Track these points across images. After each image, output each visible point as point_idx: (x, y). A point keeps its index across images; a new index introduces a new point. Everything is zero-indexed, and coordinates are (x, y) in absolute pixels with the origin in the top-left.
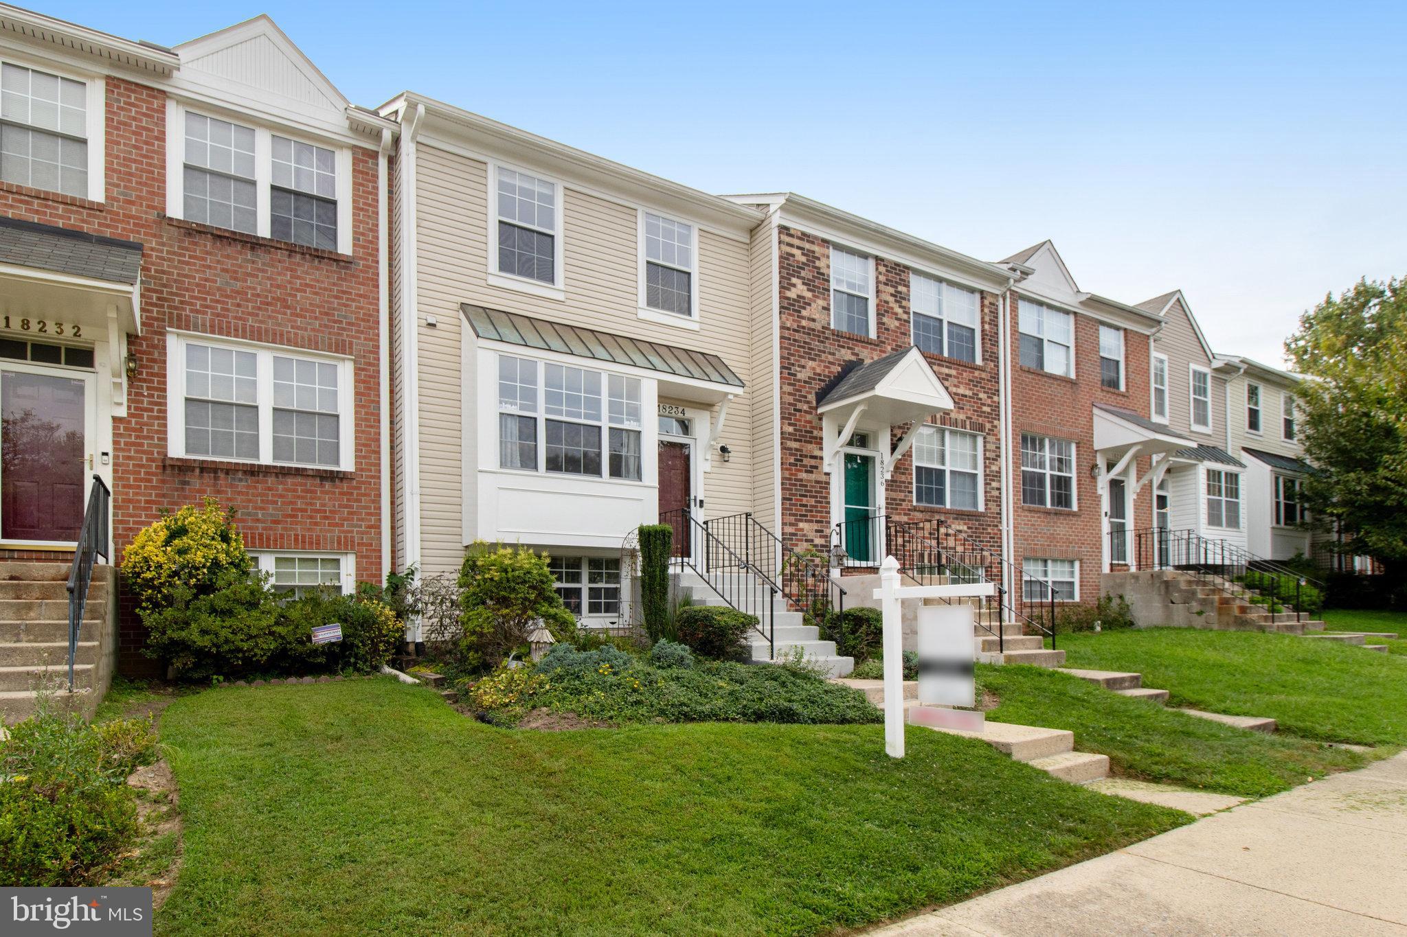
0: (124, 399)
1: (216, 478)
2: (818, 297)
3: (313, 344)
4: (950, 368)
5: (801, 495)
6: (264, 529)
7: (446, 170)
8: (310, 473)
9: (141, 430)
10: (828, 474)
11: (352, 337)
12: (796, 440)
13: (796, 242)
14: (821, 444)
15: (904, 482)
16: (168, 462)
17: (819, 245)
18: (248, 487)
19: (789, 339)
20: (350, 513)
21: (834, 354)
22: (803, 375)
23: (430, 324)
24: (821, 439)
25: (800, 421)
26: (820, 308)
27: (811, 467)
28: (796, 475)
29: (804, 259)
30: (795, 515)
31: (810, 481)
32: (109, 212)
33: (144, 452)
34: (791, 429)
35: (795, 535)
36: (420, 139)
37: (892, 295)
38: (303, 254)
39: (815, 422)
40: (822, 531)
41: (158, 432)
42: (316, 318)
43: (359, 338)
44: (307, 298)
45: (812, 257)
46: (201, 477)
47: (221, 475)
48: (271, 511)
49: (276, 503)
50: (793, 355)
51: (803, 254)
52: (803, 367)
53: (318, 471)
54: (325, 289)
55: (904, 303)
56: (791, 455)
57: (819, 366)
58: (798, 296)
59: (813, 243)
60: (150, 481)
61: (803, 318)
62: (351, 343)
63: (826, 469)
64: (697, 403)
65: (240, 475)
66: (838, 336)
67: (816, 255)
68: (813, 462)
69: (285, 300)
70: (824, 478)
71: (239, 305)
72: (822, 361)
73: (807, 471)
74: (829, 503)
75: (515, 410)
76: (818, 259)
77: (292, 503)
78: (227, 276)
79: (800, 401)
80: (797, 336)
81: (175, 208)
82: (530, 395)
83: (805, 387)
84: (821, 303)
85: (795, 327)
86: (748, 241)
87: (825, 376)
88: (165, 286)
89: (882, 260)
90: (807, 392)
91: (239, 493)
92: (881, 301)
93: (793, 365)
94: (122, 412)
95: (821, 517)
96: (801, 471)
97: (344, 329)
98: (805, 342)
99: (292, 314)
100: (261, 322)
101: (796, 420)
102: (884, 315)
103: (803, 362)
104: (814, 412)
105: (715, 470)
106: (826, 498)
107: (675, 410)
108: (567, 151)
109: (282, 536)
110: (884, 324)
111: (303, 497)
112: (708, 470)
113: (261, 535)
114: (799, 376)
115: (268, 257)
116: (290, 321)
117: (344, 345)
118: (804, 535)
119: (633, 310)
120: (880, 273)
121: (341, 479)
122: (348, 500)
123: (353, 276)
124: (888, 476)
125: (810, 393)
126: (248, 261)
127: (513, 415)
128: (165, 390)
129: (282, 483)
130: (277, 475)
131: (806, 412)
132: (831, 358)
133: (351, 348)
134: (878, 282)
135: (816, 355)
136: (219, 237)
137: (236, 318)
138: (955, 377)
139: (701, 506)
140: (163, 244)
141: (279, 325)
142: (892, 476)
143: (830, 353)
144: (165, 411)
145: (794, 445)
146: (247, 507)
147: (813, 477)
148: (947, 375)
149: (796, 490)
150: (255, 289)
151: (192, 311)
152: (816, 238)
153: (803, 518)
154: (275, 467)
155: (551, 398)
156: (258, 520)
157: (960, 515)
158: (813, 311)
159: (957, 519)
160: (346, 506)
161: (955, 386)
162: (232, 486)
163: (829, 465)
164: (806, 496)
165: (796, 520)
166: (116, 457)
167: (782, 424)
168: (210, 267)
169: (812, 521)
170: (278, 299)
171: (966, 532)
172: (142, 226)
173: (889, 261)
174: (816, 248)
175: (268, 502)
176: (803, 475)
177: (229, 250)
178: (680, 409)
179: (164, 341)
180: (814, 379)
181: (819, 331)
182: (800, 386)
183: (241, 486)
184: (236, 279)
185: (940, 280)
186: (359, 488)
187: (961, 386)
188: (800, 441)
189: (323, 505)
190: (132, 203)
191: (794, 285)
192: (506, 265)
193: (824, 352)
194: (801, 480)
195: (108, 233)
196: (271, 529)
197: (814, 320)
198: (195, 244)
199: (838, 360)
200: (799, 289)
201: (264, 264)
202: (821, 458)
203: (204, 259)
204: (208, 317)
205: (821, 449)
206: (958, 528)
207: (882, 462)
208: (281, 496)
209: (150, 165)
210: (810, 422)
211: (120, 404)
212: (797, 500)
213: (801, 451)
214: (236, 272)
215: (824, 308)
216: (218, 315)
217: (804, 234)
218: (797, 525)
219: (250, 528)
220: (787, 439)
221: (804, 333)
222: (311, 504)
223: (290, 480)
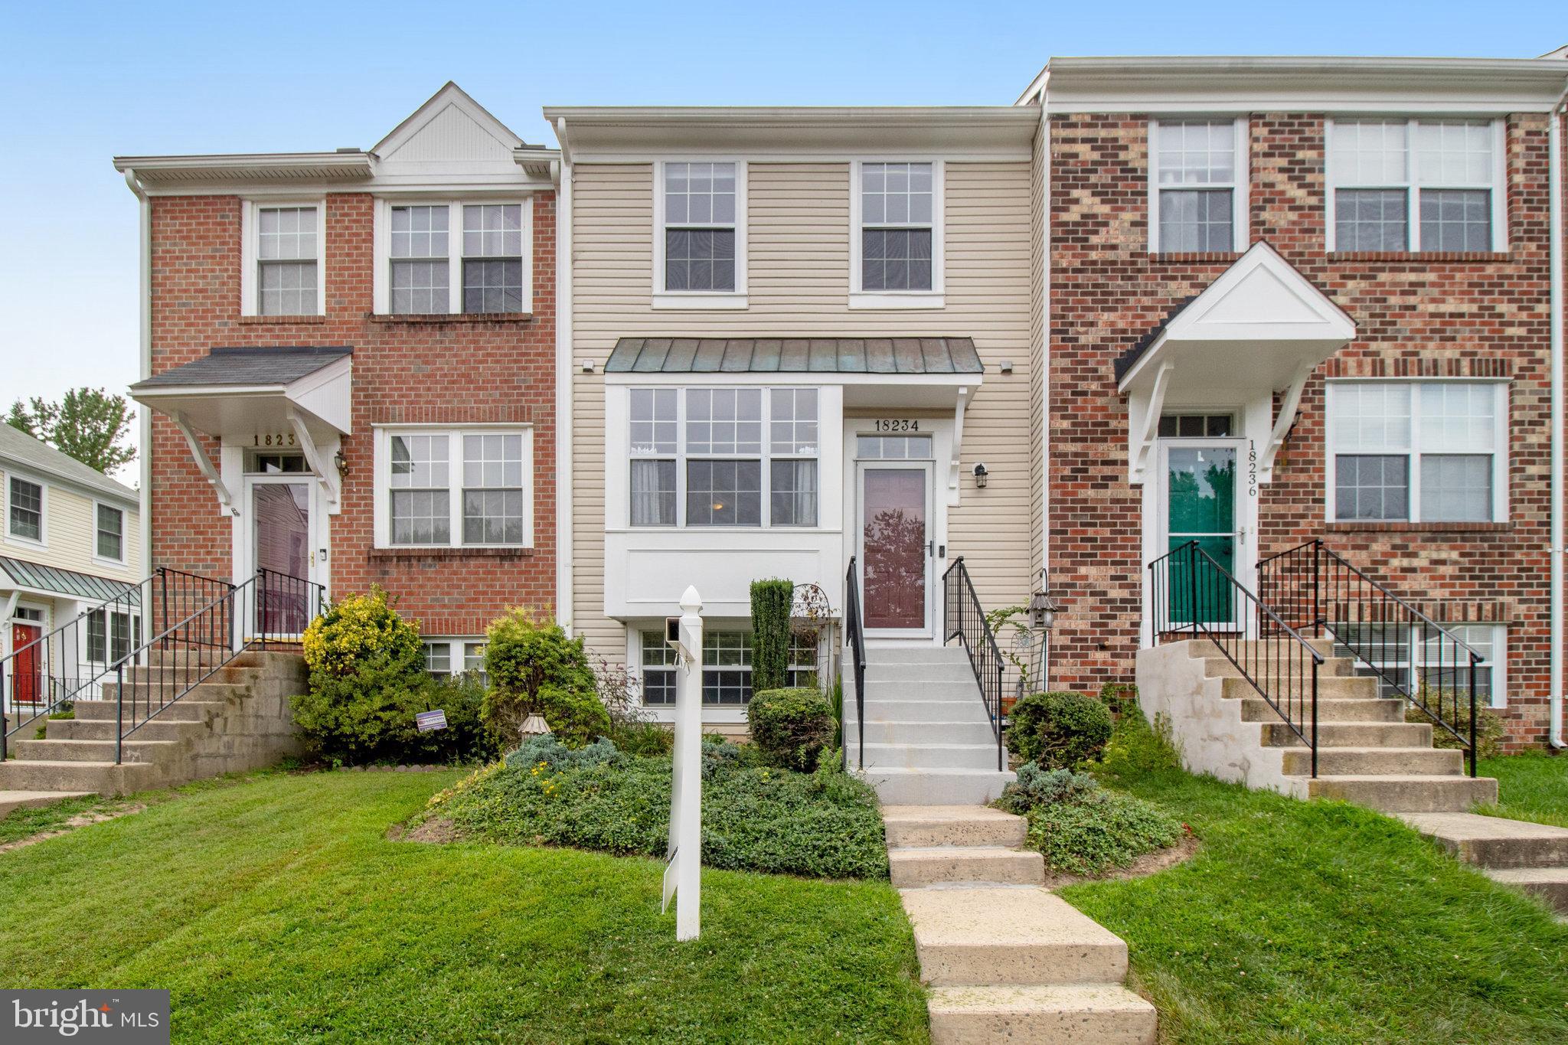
0: (338, 498)
1: (410, 566)
2: (1122, 209)
3: (494, 416)
4: (1423, 270)
5: (1082, 524)
6: (450, 614)
7: (607, 186)
8: (490, 553)
9: (351, 525)
10: (1138, 487)
11: (531, 401)
12: (1074, 440)
13: (1081, 133)
14: (1125, 440)
15: (1305, 485)
16: (372, 554)
17: (1125, 126)
18: (436, 572)
19: (1066, 286)
20: (528, 593)
21: (1153, 293)
22: (1089, 338)
23: (586, 370)
24: (1125, 432)
25: (1083, 409)
26: (1127, 225)
27: (1104, 478)
28: (1074, 493)
29: (1096, 156)
30: (1070, 555)
31: (1102, 501)
32: (329, 323)
33: (354, 546)
34: (1066, 424)
35: (1073, 586)
36: (575, 159)
37: (1282, 170)
38: (485, 322)
39: (1113, 406)
40: (1125, 578)
41: (364, 525)
42: (497, 388)
43: (537, 401)
44: (489, 368)
45: (1110, 149)
46: (398, 566)
47: (414, 562)
48: (456, 596)
49: (459, 587)
50: (1072, 309)
51: (1093, 149)
52: (1092, 324)
53: (497, 550)
54: (506, 355)
55: (1309, 178)
56: (1064, 463)
57: (1123, 317)
58: (1084, 216)
59: (1114, 126)
60: (358, 573)
61: (1093, 248)
62: (529, 409)
63: (1133, 478)
64: (932, 410)
65: (429, 561)
66: (1162, 262)
67: (1121, 143)
68: (1108, 471)
69: (469, 375)
70: (1130, 494)
71: (429, 389)
72: (1128, 309)
73: (1094, 486)
74: (1139, 532)
75: (652, 454)
76: (1125, 148)
77: (474, 586)
78: (419, 361)
79: (1085, 379)
80: (1081, 279)
81: (382, 306)
82: (669, 432)
83: (1094, 355)
84: (1128, 216)
85: (1077, 264)
86: (1029, 158)
87: (1134, 331)
88: (370, 383)
89: (1260, 116)
90: (1098, 363)
91: (429, 579)
92: (1256, 186)
93: (1072, 324)
94: (337, 510)
95: (1123, 555)
96: (1084, 487)
97: (523, 395)
98: (1095, 286)
99: (475, 389)
100: (448, 402)
101: (1075, 409)
102: (1263, 209)
103: (1090, 316)
104: (1111, 392)
105: (965, 502)
106: (1133, 524)
107: (902, 424)
108: (733, 114)
109: (465, 621)
110: (1263, 223)
111: (485, 579)
112: (955, 502)
113: (447, 621)
114: (1083, 340)
115: (453, 333)
116: (473, 395)
117: (523, 412)
118: (1089, 586)
119: (842, 300)
120: (1256, 140)
121: (520, 557)
122: (526, 580)
123: (532, 335)
124: (1267, 478)
125: (1105, 363)
126: (437, 342)
127: (650, 460)
128: (371, 485)
129: (466, 566)
130: (461, 557)
131: (1095, 394)
132: (1147, 301)
133: (529, 414)
134: (1253, 155)
135: (1117, 301)
136: (413, 323)
137: (427, 402)
138: (1433, 284)
139: (942, 555)
140: (368, 343)
141: (464, 402)
142: (1275, 477)
143: (1145, 293)
144: (372, 505)
145: (1071, 448)
146: (435, 593)
147: (1107, 494)
148: (1411, 284)
149: (1075, 516)
150: (442, 369)
151: (391, 403)
152: (1120, 116)
153: (1088, 558)
154: (465, 550)
155: (693, 432)
156: (444, 606)
157: (1438, 533)
158: (1118, 232)
159: (1434, 540)
160: (525, 586)
161: (1433, 301)
162: (423, 572)
163: (1139, 471)
164: (1094, 525)
165: (1073, 563)
166: (333, 553)
167: (1052, 418)
168: (405, 356)
169: (1105, 563)
170: (463, 375)
171: (1455, 563)
172: (353, 329)
173: (1276, 114)
174: (1120, 133)
175: (453, 586)
176: (1091, 493)
177: (422, 335)
178: (911, 423)
179: (372, 437)
180: (1112, 340)
181: (1123, 263)
182: (1086, 355)
183: (431, 572)
184: (427, 363)
185: (1403, 119)
186: (537, 566)
187: (1450, 299)
188: (1084, 440)
189: (503, 586)
190: (345, 309)
191: (1076, 201)
192: (675, 280)
193: (1134, 294)
194: (1085, 501)
195: (327, 342)
196: (456, 614)
197: (1114, 247)
198: (393, 336)
199: (1160, 301)
200: (1087, 202)
201: (450, 342)
202: (1125, 463)
203: (400, 349)
204: (403, 406)
205: (1125, 448)
206: (1435, 556)
207: (1253, 456)
208: (465, 580)
209: (359, 268)
210: (1103, 408)
211: (333, 503)
212: (1076, 532)
213: (1086, 455)
214: (426, 356)
215: (1134, 224)
216: (412, 403)
217: (1096, 117)
218: (1075, 571)
219: (438, 614)
220: (1059, 440)
221: (1094, 271)
222: (492, 586)
223: (472, 562)
